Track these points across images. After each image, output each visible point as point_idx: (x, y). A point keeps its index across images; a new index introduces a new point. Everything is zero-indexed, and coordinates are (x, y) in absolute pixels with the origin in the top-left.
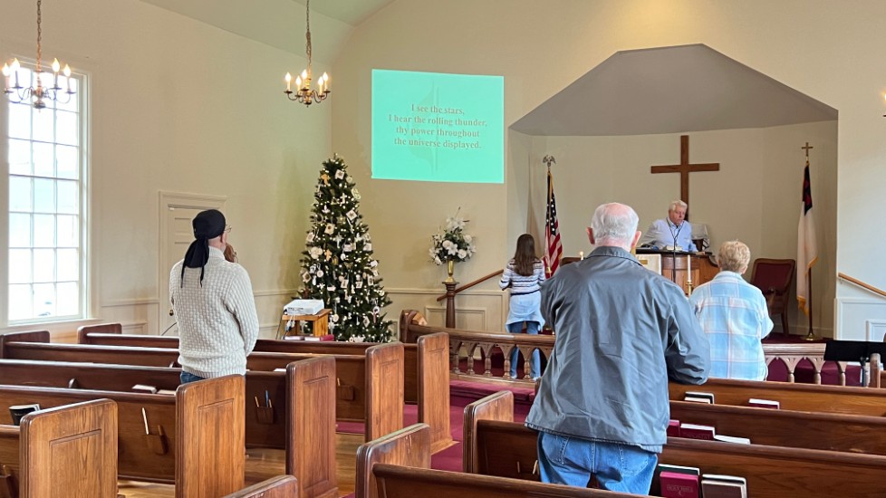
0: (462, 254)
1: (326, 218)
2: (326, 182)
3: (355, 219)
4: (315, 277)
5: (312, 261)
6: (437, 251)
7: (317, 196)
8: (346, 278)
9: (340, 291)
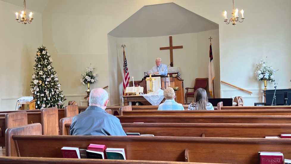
0: (93, 81)
1: (39, 69)
2: (39, 55)
3: (51, 69)
4: (36, 91)
5: (35, 85)
6: (83, 80)
7: (36, 61)
8: (48, 91)
9: (45, 96)
